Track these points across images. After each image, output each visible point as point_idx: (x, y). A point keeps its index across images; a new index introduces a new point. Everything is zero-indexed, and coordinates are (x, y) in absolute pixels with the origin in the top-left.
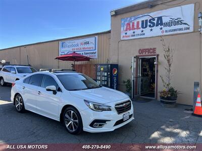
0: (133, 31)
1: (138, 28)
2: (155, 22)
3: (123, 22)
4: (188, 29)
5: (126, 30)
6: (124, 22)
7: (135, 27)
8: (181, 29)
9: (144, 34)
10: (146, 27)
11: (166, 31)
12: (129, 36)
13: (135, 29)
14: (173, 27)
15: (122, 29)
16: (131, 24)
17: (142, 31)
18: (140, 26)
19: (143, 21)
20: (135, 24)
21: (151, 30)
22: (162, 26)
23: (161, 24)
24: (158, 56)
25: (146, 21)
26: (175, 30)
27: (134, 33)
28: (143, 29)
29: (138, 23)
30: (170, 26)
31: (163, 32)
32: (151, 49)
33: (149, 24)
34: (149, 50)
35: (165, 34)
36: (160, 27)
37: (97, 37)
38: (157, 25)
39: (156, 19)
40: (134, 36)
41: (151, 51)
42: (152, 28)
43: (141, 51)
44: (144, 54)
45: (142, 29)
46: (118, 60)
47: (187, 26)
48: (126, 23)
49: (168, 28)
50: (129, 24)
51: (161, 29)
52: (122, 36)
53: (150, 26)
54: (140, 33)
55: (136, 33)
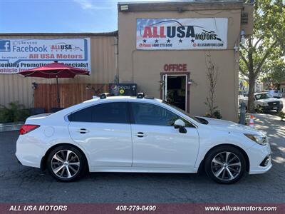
0: (155, 39)
1: (162, 36)
2: (185, 31)
3: (139, 23)
4: (222, 45)
5: (145, 36)
6: (141, 23)
7: (159, 34)
8: (214, 45)
9: (171, 45)
10: (173, 36)
11: (198, 45)
12: (149, 46)
13: (158, 36)
14: (206, 41)
15: (138, 33)
16: (152, 29)
17: (169, 41)
18: (165, 33)
19: (169, 28)
20: (159, 30)
21: (181, 41)
22: (194, 38)
23: (193, 35)
24: (189, 74)
25: (174, 28)
26: (208, 45)
27: (157, 41)
28: (170, 39)
29: (162, 29)
30: (202, 39)
31: (194, 45)
32: (180, 65)
33: (177, 32)
34: (178, 67)
35: (197, 48)
36: (191, 38)
37: (89, 39)
38: (188, 36)
39: (186, 28)
40: (157, 45)
41: (180, 67)
42: (182, 39)
43: (168, 67)
44: (171, 71)
45: (167, 38)
46: (133, 78)
47: (220, 42)
48: (144, 26)
49: (200, 42)
50: (148, 28)
51: (193, 41)
52: (138, 44)
53: (179, 36)
54: (166, 42)
55: (159, 43)
